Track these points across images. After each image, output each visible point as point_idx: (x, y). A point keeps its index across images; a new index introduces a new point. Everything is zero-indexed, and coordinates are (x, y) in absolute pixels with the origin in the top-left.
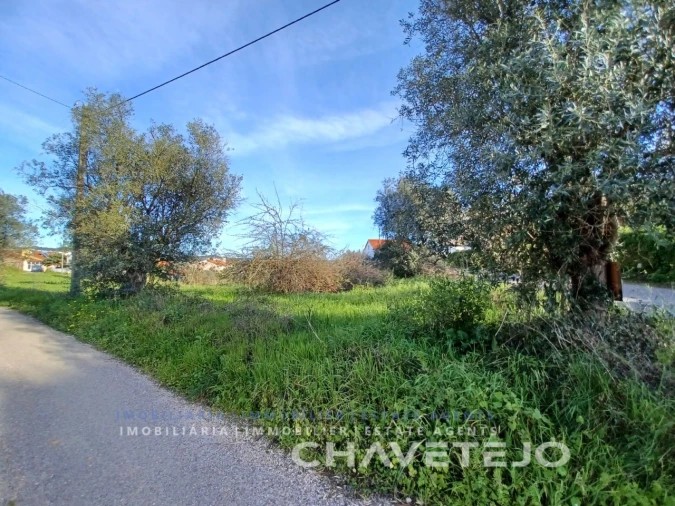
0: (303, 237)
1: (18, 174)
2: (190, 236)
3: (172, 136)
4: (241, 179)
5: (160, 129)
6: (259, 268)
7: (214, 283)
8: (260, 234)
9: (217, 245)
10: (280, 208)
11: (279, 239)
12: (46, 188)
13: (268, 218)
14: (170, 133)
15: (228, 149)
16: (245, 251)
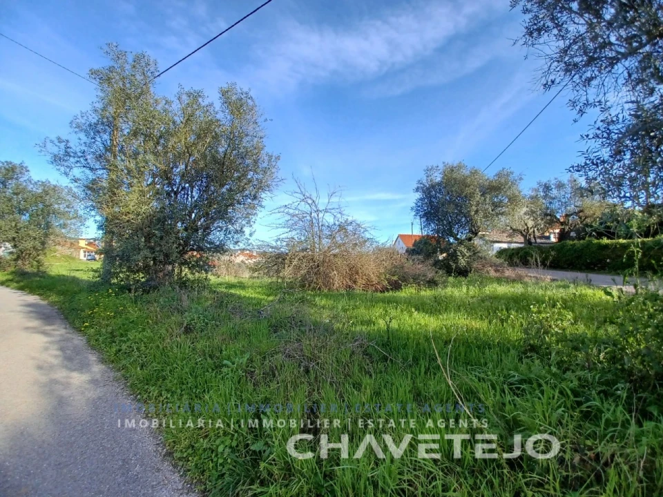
0: (342, 228)
1: (41, 151)
2: (221, 223)
3: (203, 104)
4: (278, 158)
5: (189, 95)
6: (295, 262)
7: (246, 275)
8: (296, 224)
9: (251, 235)
10: (318, 196)
11: (316, 229)
12: (71, 168)
13: (305, 207)
14: (200, 100)
15: (266, 120)
16: (279, 243)
